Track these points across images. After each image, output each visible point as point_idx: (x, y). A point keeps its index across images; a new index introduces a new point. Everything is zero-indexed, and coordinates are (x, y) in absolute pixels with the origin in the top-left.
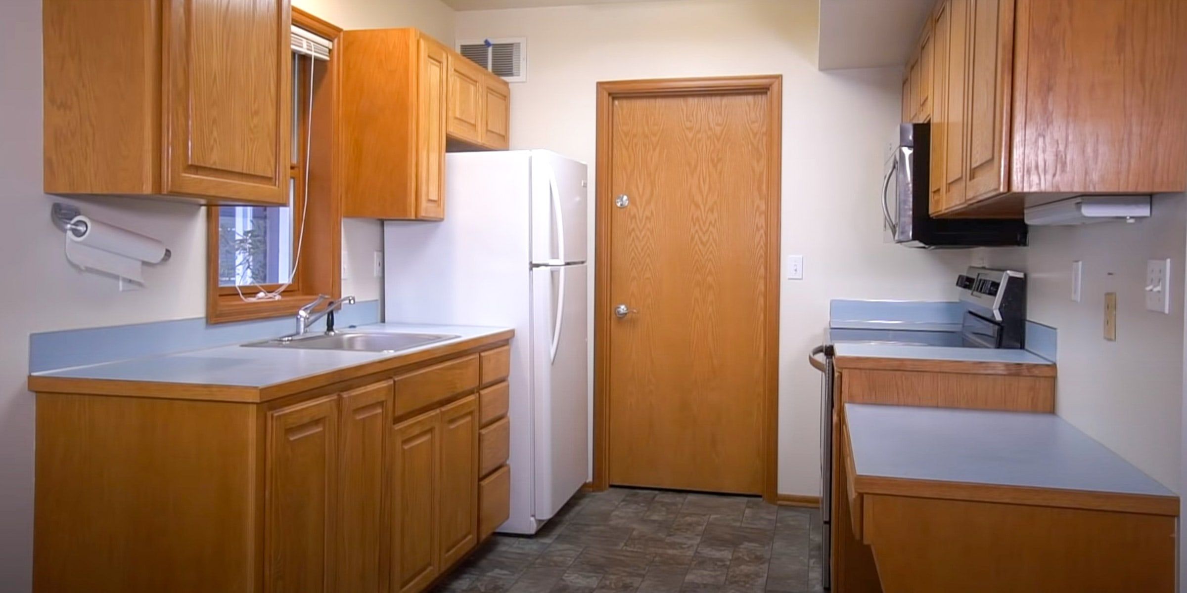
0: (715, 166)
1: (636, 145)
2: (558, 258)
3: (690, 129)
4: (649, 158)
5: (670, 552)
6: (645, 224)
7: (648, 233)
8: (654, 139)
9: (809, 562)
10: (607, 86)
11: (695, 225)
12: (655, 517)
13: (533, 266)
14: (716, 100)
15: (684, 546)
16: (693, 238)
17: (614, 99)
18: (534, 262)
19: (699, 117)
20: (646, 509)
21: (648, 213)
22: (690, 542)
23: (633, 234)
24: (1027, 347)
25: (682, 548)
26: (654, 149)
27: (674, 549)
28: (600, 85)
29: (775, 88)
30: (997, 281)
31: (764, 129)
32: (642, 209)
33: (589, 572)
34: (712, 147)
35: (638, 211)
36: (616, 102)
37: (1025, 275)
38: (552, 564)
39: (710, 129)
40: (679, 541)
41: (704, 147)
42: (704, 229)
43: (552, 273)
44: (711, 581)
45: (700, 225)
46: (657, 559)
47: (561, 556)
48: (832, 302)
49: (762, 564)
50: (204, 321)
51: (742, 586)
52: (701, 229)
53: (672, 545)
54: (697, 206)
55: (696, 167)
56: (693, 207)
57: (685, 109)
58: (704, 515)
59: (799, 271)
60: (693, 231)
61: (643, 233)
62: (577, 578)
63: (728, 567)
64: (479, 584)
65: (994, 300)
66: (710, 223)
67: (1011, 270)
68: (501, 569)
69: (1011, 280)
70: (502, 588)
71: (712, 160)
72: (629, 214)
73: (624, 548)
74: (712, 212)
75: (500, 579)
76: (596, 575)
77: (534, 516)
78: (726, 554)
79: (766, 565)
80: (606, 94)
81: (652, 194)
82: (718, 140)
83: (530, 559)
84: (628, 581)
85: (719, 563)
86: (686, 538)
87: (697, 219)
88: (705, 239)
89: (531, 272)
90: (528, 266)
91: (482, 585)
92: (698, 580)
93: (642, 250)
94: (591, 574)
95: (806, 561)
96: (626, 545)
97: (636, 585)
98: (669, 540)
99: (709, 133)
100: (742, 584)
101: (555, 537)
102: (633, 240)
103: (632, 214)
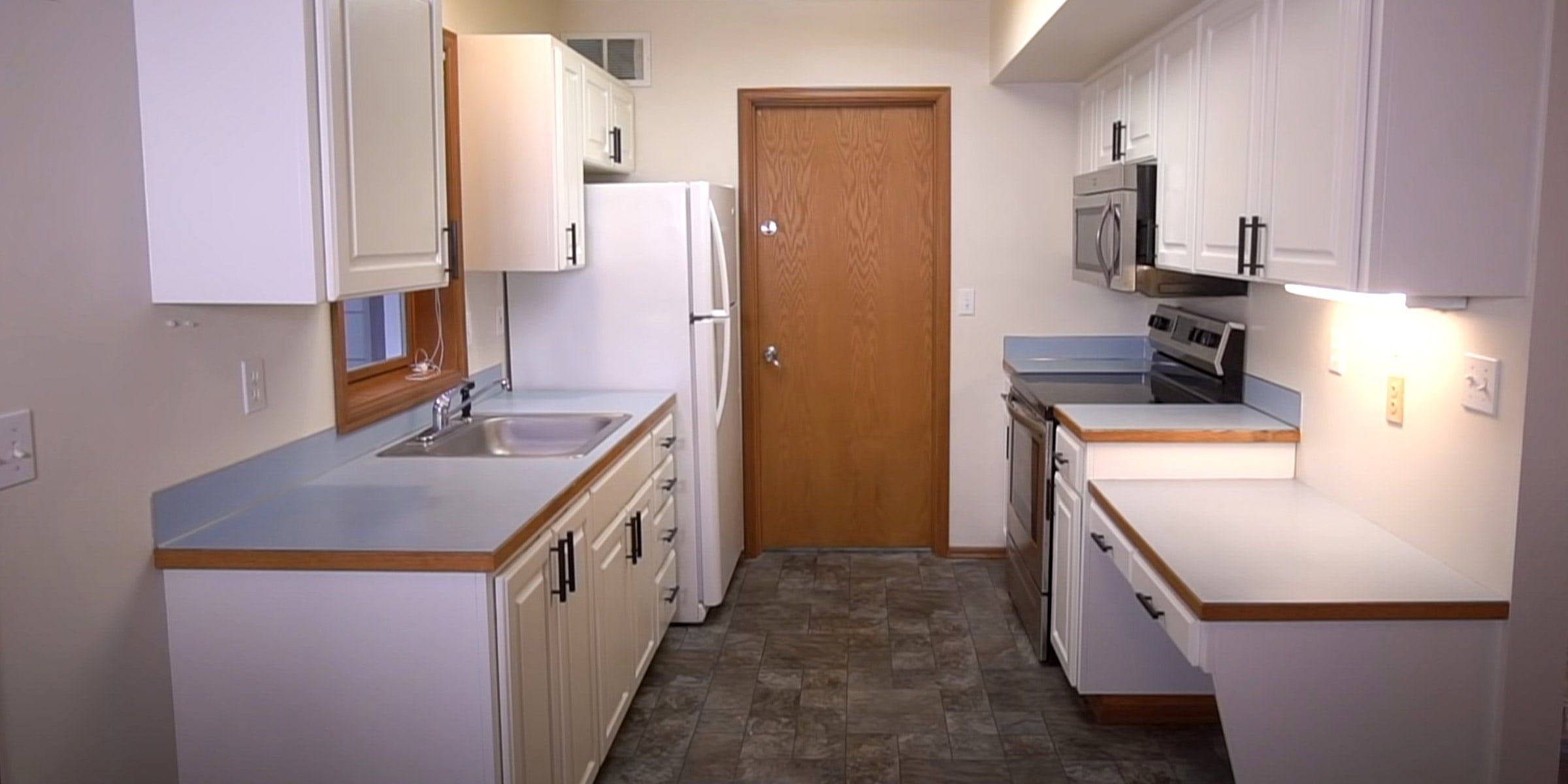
0: (875, 189)
1: (784, 163)
2: (722, 308)
3: (845, 145)
4: (799, 179)
5: (862, 631)
6: (796, 253)
7: (800, 265)
8: (805, 157)
9: (1009, 629)
10: (750, 95)
11: (852, 255)
12: (827, 587)
13: (693, 319)
14: (874, 113)
15: (874, 622)
16: (851, 270)
17: (757, 108)
18: (696, 314)
19: (856, 134)
20: (812, 576)
21: (799, 242)
22: (876, 616)
23: (782, 266)
24: (1246, 400)
25: (873, 625)
26: (804, 169)
27: (864, 627)
28: (741, 92)
29: (943, 100)
30: (1219, 332)
31: (929, 146)
32: (792, 238)
33: (785, 668)
34: (871, 166)
35: (787, 238)
36: (759, 113)
37: (1246, 327)
38: (739, 662)
39: (868, 145)
40: (865, 615)
41: (862, 167)
42: (864, 260)
43: (715, 325)
44: (920, 665)
45: (858, 255)
46: (852, 642)
47: (745, 649)
48: (1006, 339)
49: (965, 636)
50: (335, 431)
51: (954, 668)
52: (860, 258)
53: (862, 622)
54: (855, 233)
55: (853, 190)
56: (851, 234)
57: (839, 123)
58: (879, 578)
59: (971, 307)
60: (851, 261)
61: (794, 264)
62: (774, 678)
63: (931, 645)
64: (667, 699)
65: (1216, 354)
66: (871, 253)
67: (1233, 321)
68: (685, 675)
69: (1234, 332)
70: (696, 702)
71: (872, 181)
72: (777, 242)
73: (810, 632)
74: (872, 239)
75: (688, 688)
76: (794, 671)
77: (701, 602)
78: (921, 628)
79: (968, 639)
80: (747, 104)
81: (803, 221)
82: (878, 159)
83: (711, 657)
84: (833, 674)
85: (921, 641)
86: (871, 611)
87: (856, 247)
88: (865, 270)
89: (692, 325)
90: (688, 320)
91: (671, 700)
92: (907, 666)
93: (793, 284)
94: (789, 671)
95: (1006, 627)
96: (810, 627)
97: (844, 680)
98: (854, 615)
99: (868, 150)
100: (954, 665)
101: (728, 623)
102: (782, 272)
103: (780, 242)
